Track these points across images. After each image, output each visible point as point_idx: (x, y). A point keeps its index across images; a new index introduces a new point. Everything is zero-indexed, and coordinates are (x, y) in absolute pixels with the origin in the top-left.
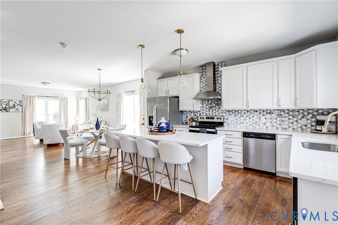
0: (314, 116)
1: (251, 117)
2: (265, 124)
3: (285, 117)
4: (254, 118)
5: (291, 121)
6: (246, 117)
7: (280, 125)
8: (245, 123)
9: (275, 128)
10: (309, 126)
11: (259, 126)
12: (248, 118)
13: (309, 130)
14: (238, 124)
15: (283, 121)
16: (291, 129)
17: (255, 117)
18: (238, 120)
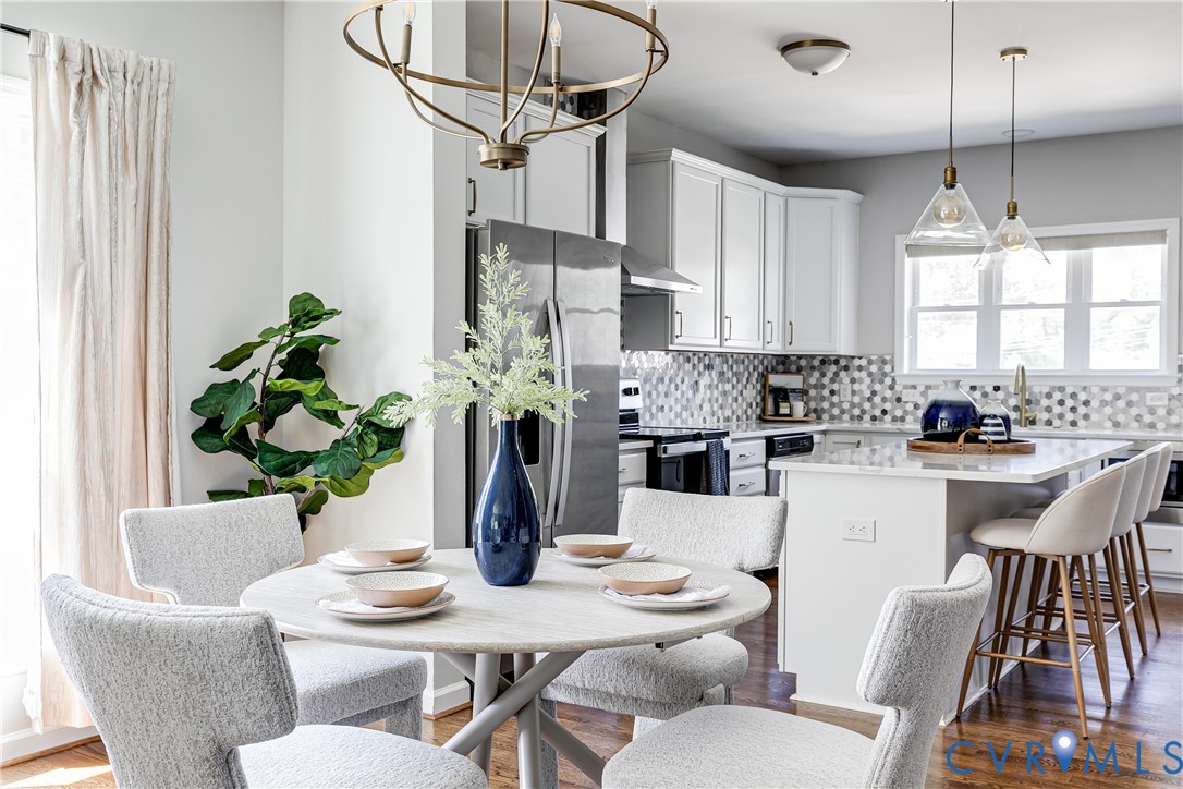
0: (763, 377)
1: (679, 381)
2: (701, 407)
3: (728, 381)
4: (684, 387)
5: (735, 393)
6: (671, 380)
7: (722, 407)
8: (666, 408)
9: (715, 418)
10: (754, 406)
11: (692, 416)
12: (673, 386)
13: (754, 417)
14: (652, 416)
15: (725, 393)
16: (735, 417)
17: (686, 379)
18: (654, 394)
